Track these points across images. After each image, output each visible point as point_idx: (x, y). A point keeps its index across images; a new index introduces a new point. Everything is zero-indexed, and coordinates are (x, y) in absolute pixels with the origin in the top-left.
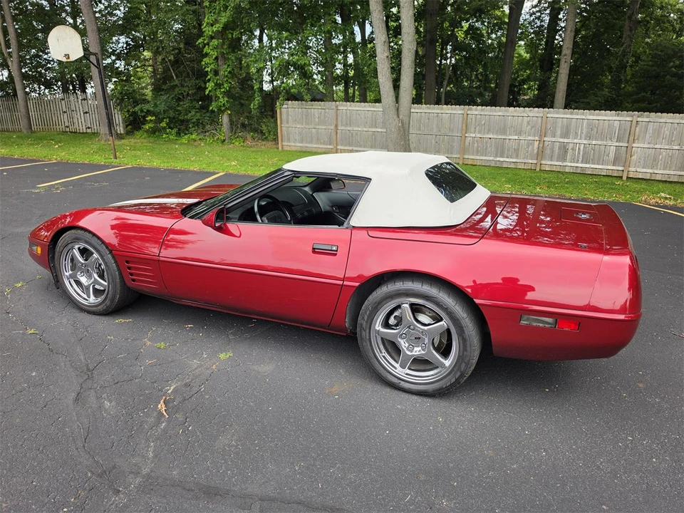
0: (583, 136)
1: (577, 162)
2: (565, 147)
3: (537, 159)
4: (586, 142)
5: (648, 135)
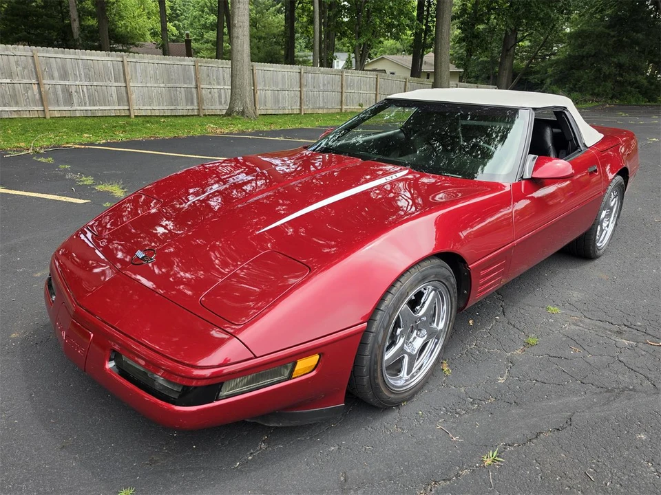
0: (83, 76)
1: (85, 105)
2: (68, 90)
3: (43, 105)
4: (87, 83)
5: (138, 75)
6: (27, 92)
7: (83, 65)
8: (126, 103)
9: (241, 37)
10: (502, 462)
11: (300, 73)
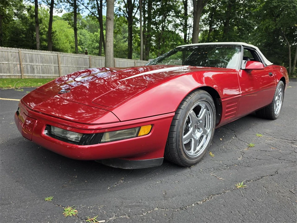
0: (40, 61)
1: (40, 73)
2: (33, 67)
3: (21, 73)
4: (41, 64)
5: (64, 62)
6: (15, 68)
7: (40, 57)
8: (58, 73)
9: (110, 46)
10: (246, 187)
11: (135, 63)
